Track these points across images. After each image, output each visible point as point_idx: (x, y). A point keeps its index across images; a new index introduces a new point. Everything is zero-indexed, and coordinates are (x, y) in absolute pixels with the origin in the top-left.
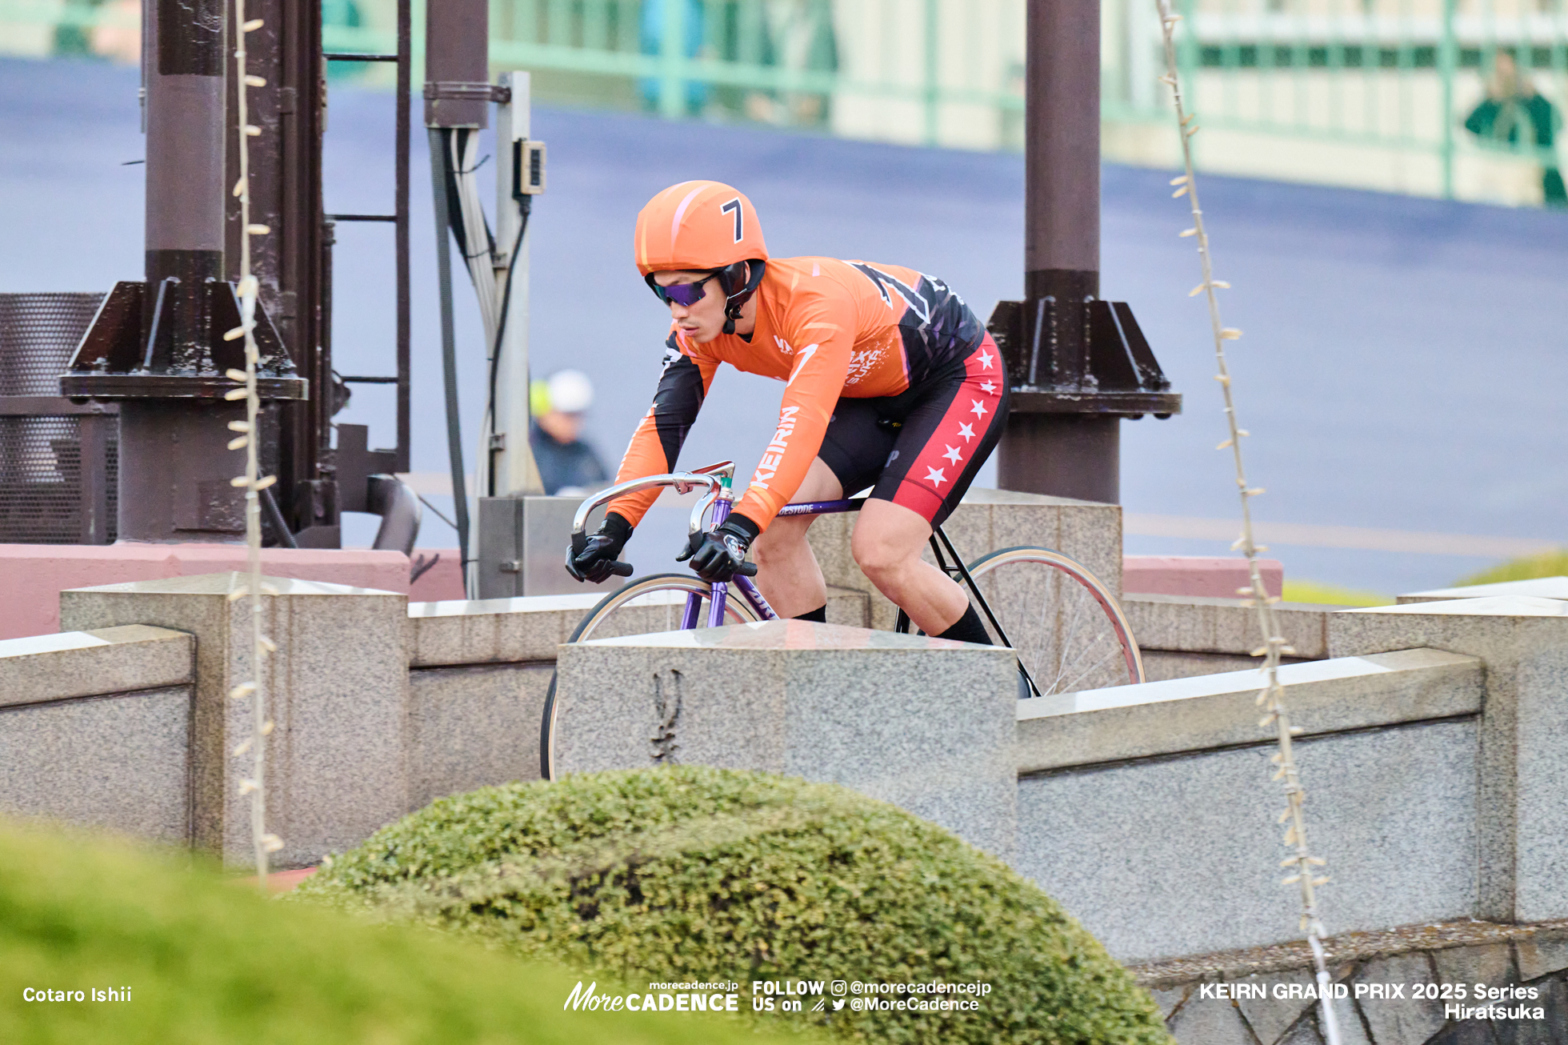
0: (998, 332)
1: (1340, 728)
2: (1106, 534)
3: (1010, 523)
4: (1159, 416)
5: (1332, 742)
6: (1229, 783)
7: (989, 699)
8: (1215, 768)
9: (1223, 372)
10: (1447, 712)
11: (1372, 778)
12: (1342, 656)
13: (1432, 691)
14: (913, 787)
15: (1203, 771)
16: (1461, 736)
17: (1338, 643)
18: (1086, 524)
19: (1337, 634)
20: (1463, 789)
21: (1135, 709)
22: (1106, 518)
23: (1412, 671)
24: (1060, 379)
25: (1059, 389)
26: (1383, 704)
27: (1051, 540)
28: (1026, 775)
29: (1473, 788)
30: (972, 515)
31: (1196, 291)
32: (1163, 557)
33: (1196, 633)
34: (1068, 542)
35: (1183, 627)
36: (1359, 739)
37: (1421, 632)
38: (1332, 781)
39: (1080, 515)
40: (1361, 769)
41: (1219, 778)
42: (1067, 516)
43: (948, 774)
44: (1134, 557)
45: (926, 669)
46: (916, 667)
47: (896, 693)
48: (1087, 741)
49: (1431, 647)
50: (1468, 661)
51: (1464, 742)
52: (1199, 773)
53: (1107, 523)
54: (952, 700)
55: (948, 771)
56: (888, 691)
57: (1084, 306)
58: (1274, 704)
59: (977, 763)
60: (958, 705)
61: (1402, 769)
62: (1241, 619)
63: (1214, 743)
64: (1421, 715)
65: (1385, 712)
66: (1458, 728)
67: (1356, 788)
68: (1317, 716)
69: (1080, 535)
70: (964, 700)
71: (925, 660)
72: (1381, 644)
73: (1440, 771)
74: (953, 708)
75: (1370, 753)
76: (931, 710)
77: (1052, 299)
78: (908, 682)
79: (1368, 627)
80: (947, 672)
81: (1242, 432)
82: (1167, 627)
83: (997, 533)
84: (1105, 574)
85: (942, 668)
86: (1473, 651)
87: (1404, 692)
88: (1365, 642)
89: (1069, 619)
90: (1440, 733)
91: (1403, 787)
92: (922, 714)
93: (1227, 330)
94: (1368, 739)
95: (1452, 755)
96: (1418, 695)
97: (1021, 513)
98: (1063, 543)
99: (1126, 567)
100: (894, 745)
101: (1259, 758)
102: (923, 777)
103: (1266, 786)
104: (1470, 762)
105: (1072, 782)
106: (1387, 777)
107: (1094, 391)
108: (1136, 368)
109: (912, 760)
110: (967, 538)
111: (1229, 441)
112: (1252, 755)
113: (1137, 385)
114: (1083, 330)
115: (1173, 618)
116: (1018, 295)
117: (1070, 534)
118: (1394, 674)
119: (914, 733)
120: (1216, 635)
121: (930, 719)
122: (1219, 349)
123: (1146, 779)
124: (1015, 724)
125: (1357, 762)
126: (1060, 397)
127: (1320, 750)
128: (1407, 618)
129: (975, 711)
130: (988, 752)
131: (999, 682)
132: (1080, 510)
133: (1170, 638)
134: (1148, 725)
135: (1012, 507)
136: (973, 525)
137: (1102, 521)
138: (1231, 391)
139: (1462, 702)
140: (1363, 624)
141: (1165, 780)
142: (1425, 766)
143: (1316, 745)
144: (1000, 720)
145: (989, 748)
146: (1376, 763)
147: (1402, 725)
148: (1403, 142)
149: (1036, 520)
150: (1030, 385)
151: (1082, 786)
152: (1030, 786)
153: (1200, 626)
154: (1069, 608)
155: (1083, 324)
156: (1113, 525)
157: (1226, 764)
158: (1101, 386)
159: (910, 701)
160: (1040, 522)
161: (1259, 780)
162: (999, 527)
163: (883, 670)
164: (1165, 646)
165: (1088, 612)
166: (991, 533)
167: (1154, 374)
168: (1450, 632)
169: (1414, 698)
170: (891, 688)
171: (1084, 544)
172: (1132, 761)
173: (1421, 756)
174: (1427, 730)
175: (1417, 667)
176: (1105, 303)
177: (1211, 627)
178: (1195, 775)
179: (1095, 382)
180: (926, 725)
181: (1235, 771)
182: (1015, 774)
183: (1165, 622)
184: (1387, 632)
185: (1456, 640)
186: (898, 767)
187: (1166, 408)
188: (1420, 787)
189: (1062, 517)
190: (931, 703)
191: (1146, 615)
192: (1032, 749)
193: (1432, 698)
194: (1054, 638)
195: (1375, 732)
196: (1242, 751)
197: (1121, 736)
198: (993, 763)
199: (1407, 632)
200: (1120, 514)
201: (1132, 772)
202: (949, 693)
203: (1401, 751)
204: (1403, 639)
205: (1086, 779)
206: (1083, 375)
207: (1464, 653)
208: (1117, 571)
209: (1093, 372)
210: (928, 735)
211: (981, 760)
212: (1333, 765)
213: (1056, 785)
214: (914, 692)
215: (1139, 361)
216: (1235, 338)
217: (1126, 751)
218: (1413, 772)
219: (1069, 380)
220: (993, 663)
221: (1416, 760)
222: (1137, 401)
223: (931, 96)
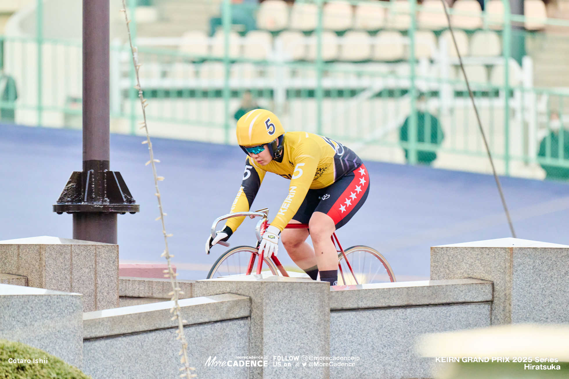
0: (73, 183)
1: (199, 322)
2: (113, 255)
3: (78, 251)
4: (131, 213)
5: (196, 327)
6: (159, 343)
7: (73, 312)
8: (154, 337)
9: (158, 192)
10: (238, 316)
11: (210, 340)
12: (200, 296)
13: (232, 309)
14: (45, 345)
15: (150, 338)
16: (243, 325)
17: (198, 292)
18: (105, 251)
19: (198, 289)
20: (243, 344)
21: (125, 316)
22: (113, 249)
23: (225, 302)
24: (95, 200)
25: (95, 203)
26: (214, 314)
27: (93, 257)
28: (86, 340)
29: (247, 344)
30: (64, 248)
31: (148, 163)
32: (133, 264)
33: (145, 291)
34: (99, 258)
35: (141, 289)
36: (206, 326)
37: (228, 288)
38: (196, 341)
39: (103, 248)
40: (207, 337)
41: (155, 341)
42: (99, 248)
43: (58, 340)
44: (123, 263)
45: (50, 302)
46: (46, 301)
47: (39, 310)
48: (108, 327)
49: (232, 293)
50: (245, 298)
51: (244, 327)
52: (148, 339)
53: (113, 251)
54: (59, 313)
55: (58, 338)
56: (36, 310)
57: (104, 173)
58: (177, 312)
59: (68, 336)
60: (62, 315)
61: (222, 337)
62: (161, 285)
63: (154, 328)
64: (228, 318)
65: (215, 317)
66: (242, 322)
67: (205, 344)
68: (191, 318)
69: (103, 255)
70: (64, 313)
71: (49, 298)
72: (213, 292)
73: (235, 338)
74: (60, 315)
75: (210, 331)
76: (52, 317)
77: (93, 171)
78: (43, 306)
79: (209, 286)
80: (57, 303)
81: (165, 214)
82: (135, 289)
83: (73, 255)
84: (112, 269)
85: (56, 301)
86: (247, 294)
87: (222, 309)
88: (208, 291)
89: (100, 286)
90: (235, 324)
91: (222, 344)
92: (49, 318)
93: (159, 177)
94: (209, 326)
95: (239, 332)
96: (227, 310)
97: (82, 248)
98: (97, 258)
99: (120, 267)
100: (38, 329)
101: (170, 333)
102: (49, 341)
103: (173, 344)
104: (246, 334)
105: (103, 342)
106: (216, 340)
107: (108, 204)
108: (123, 196)
109: (45, 335)
110: (63, 257)
111: (160, 217)
112: (168, 332)
113: (123, 202)
114: (104, 182)
115: (137, 285)
116: (80, 169)
117: (100, 255)
118: (219, 303)
119: (46, 325)
120: (152, 292)
121: (52, 320)
122: (156, 184)
123: (129, 341)
124: (82, 321)
125: (205, 335)
126: (96, 206)
127: (192, 330)
128: (223, 283)
129: (68, 317)
130: (72, 332)
131: (76, 307)
132: (103, 246)
133: (136, 292)
134: (130, 322)
135: (79, 245)
136: (65, 252)
137: (111, 250)
138: (161, 199)
139: (243, 313)
140: (207, 285)
141: (136, 342)
142: (230, 336)
143: (191, 328)
144: (77, 320)
145: (73, 330)
146: (212, 335)
147: (221, 321)
148: (210, 124)
149: (88, 250)
150: (85, 202)
151: (107, 344)
152: (88, 344)
153: (146, 288)
154: (99, 282)
155: (104, 179)
156: (115, 252)
157: (158, 336)
158: (110, 202)
159: (44, 313)
160: (89, 251)
161: (170, 341)
162: (74, 253)
163: (34, 302)
164: (134, 295)
165: (107, 283)
166: (71, 255)
167: (129, 198)
168: (238, 287)
169: (226, 311)
170: (37, 309)
171: (105, 258)
172: (124, 335)
173: (228, 332)
174: (230, 323)
175: (227, 300)
176: (111, 172)
177: (151, 289)
178: (147, 339)
179: (108, 200)
180: (50, 322)
181: (161, 338)
182: (82, 340)
183: (134, 287)
184: (216, 288)
185: (241, 290)
186: (40, 337)
187: (134, 210)
188: (228, 343)
189: (97, 249)
190: (52, 314)
191: (127, 284)
192: (88, 331)
193: (232, 312)
194: (94, 292)
195: (212, 324)
196: (164, 331)
197: (120, 326)
198: (74, 336)
199: (223, 288)
200: (118, 248)
201: (124, 339)
202: (59, 310)
203: (221, 330)
204: (222, 290)
205: (108, 341)
206: (104, 198)
207: (244, 295)
208: (117, 268)
209: (107, 197)
210: (51, 325)
211: (70, 334)
212: (197, 336)
213: (97, 344)
214: (46, 310)
215: (124, 193)
216: (162, 180)
217: (122, 331)
218: (225, 338)
219: (99, 200)
220: (74, 299)
221: (227, 334)
222: (123, 207)
223: (40, 109)
